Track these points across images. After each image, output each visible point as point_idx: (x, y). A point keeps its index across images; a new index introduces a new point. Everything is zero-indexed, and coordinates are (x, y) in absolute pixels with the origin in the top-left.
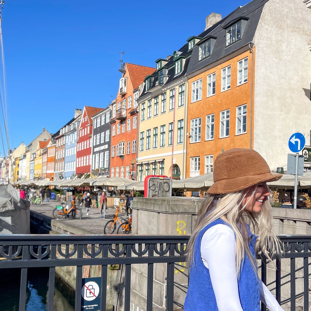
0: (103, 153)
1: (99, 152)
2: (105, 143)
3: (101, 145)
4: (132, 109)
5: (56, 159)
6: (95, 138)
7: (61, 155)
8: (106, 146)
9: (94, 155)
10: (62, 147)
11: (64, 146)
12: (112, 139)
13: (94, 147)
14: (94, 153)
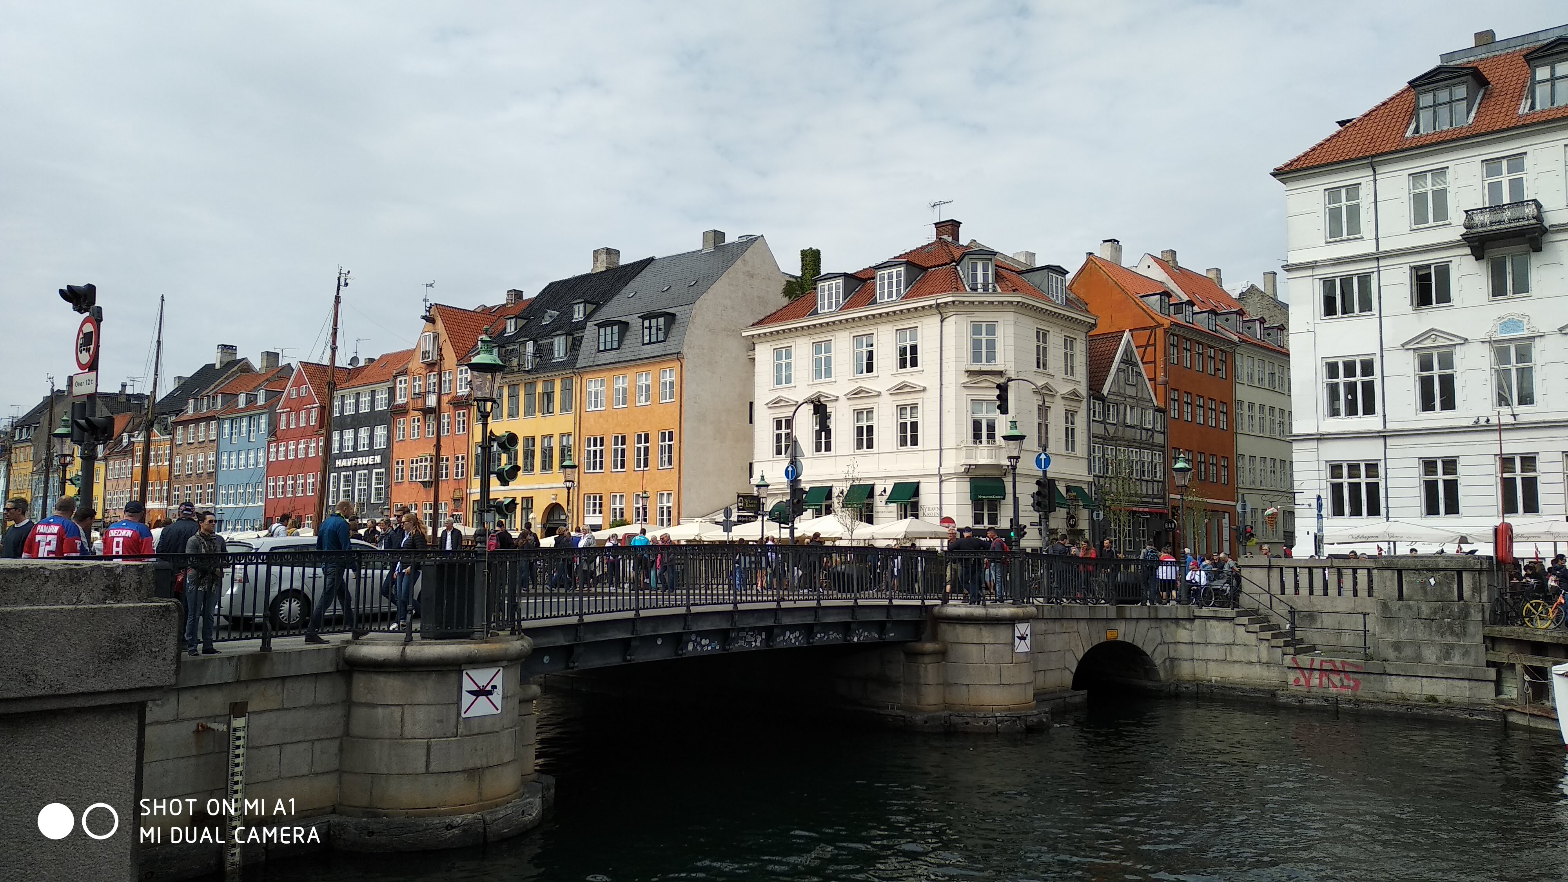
0: (366, 471)
1: (355, 468)
2: (372, 452)
3: (356, 453)
4: (453, 395)
5: (177, 472)
7: (199, 466)
8: (378, 459)
9: (334, 474)
10: (201, 445)
11: (211, 445)
12: (395, 445)
13: (335, 457)
14: (334, 470)
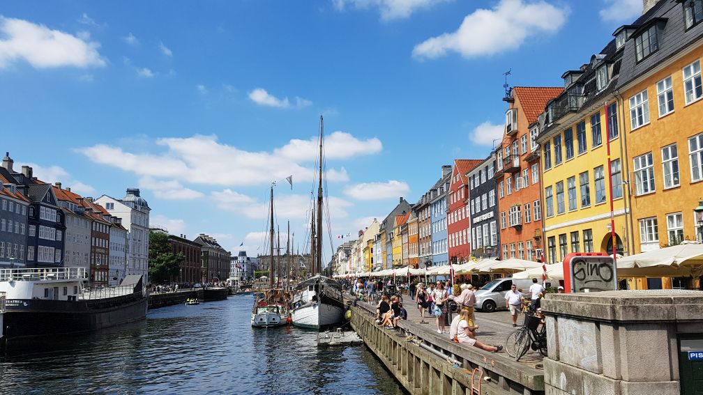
0: (487, 224)
1: (481, 223)
2: (489, 210)
3: (482, 212)
4: (528, 153)
5: (420, 237)
6: (473, 204)
7: (427, 232)
9: (474, 229)
10: (427, 221)
11: (429, 219)
12: (500, 202)
13: (473, 217)
14: (474, 225)
